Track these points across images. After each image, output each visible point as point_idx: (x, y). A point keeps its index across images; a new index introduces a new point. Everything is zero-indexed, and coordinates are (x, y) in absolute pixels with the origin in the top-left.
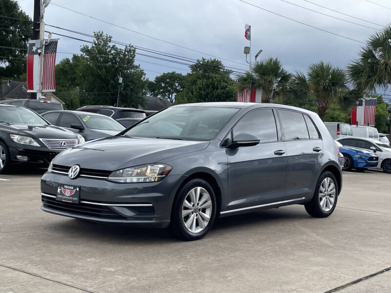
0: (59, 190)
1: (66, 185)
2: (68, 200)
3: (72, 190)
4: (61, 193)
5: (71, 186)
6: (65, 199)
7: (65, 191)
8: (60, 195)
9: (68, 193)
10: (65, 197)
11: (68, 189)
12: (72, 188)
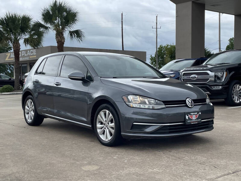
0: (187, 117)
1: (192, 112)
2: (195, 122)
3: (196, 114)
4: (189, 119)
5: (196, 112)
6: (193, 122)
7: (192, 117)
8: (188, 120)
9: (194, 118)
10: (192, 121)
11: (193, 115)
12: (196, 113)
